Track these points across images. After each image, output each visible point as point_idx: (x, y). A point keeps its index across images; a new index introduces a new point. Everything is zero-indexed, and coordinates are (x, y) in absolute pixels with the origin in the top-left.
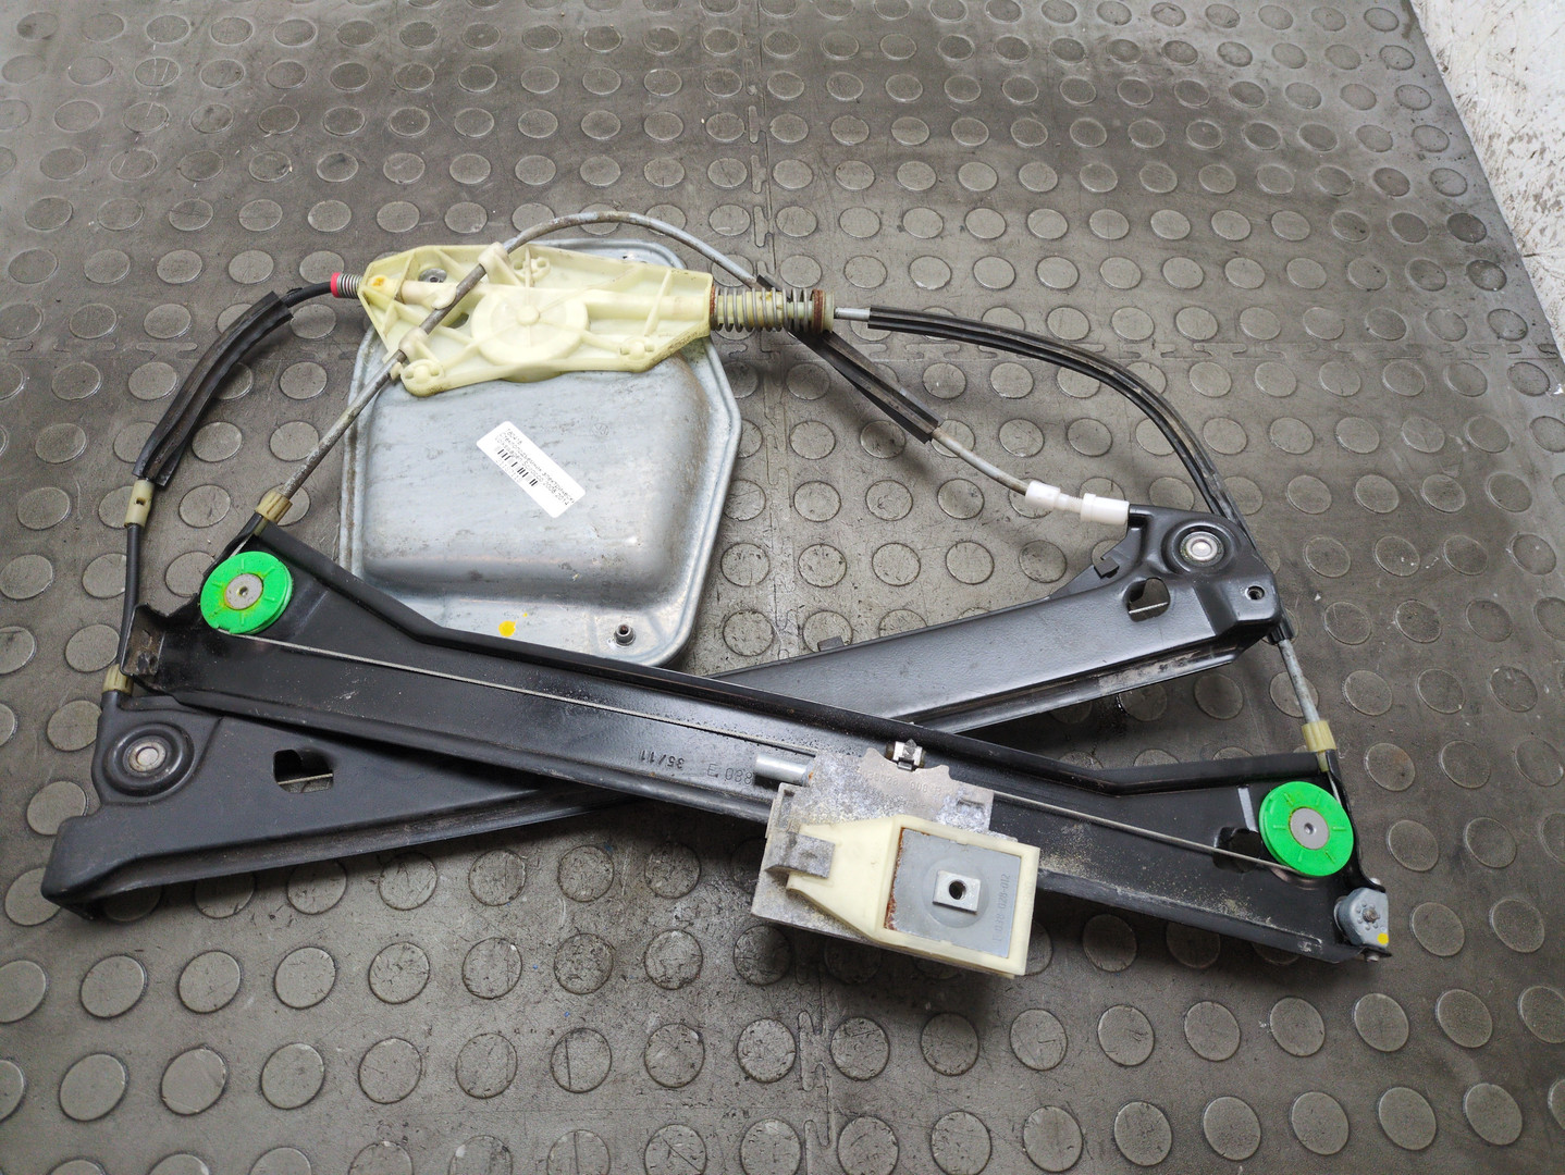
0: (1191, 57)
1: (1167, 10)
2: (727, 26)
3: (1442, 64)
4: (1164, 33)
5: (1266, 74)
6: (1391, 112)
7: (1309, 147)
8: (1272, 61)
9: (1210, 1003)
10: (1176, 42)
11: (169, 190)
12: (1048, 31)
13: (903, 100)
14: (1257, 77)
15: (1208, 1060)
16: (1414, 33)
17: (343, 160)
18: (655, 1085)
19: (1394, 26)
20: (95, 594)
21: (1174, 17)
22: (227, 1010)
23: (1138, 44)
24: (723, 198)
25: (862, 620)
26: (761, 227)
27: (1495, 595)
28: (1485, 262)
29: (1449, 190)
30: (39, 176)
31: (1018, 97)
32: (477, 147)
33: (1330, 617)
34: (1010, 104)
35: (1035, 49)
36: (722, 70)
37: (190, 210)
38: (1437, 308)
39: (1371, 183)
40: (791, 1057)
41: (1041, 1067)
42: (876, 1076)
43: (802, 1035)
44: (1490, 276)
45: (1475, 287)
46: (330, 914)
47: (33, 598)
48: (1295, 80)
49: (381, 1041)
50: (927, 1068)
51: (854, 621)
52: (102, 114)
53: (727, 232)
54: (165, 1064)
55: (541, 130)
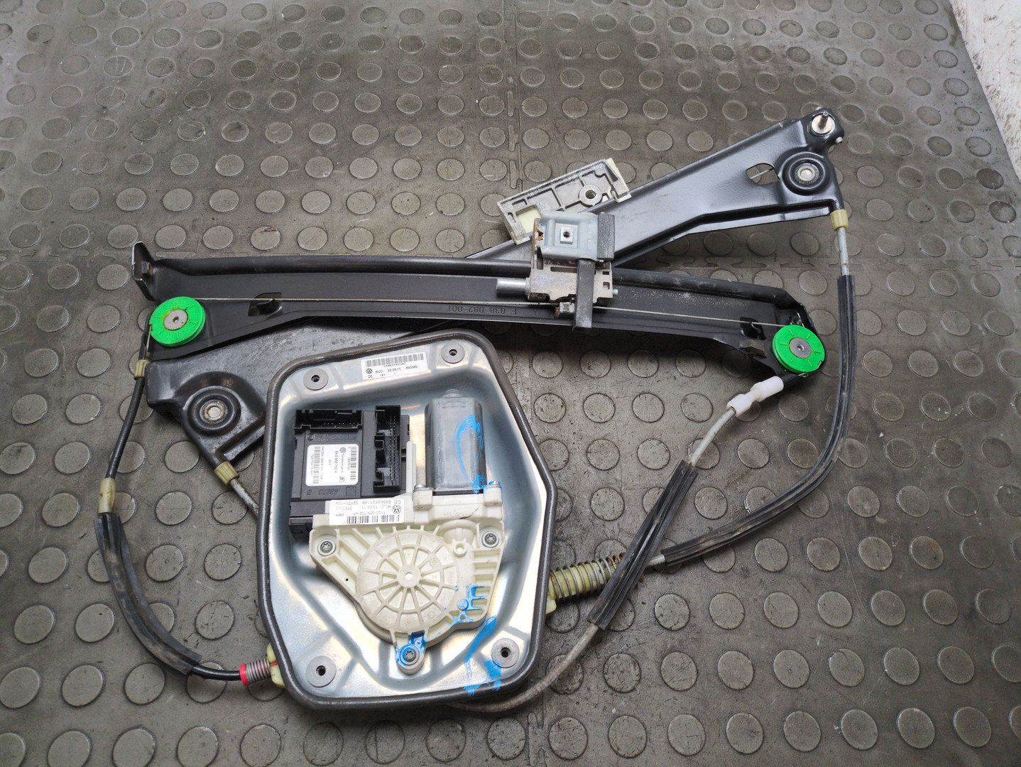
0: (806, 58)
1: (790, 25)
2: (495, 35)
3: (976, 63)
4: (788, 41)
5: (856, 70)
6: (941, 97)
7: (884, 122)
8: (861, 61)
9: (801, 712)
10: (795, 48)
11: (125, 147)
12: (709, 39)
13: (611, 87)
14: (850, 73)
15: (799, 751)
16: (958, 43)
17: (239, 127)
18: (433, 760)
19: (944, 36)
20: (74, 421)
21: (794, 30)
22: (156, 703)
23: (770, 49)
24: (489, 155)
25: (576, 446)
26: (514, 175)
27: (1002, 435)
28: (1002, 203)
29: (978, 153)
30: (40, 136)
31: (687, 86)
32: (327, 119)
33: (889, 447)
34: (683, 91)
35: (700, 52)
36: (488, 66)
37: (139, 161)
38: (968, 235)
39: (926, 147)
40: (522, 743)
41: (688, 754)
42: (578, 757)
43: (530, 728)
44: (1005, 213)
45: (994, 220)
46: (223, 640)
47: (33, 423)
48: (876, 75)
49: (255, 726)
50: (612, 753)
51: (570, 446)
52: (82, 95)
53: (491, 178)
54: (115, 739)
55: (369, 108)
